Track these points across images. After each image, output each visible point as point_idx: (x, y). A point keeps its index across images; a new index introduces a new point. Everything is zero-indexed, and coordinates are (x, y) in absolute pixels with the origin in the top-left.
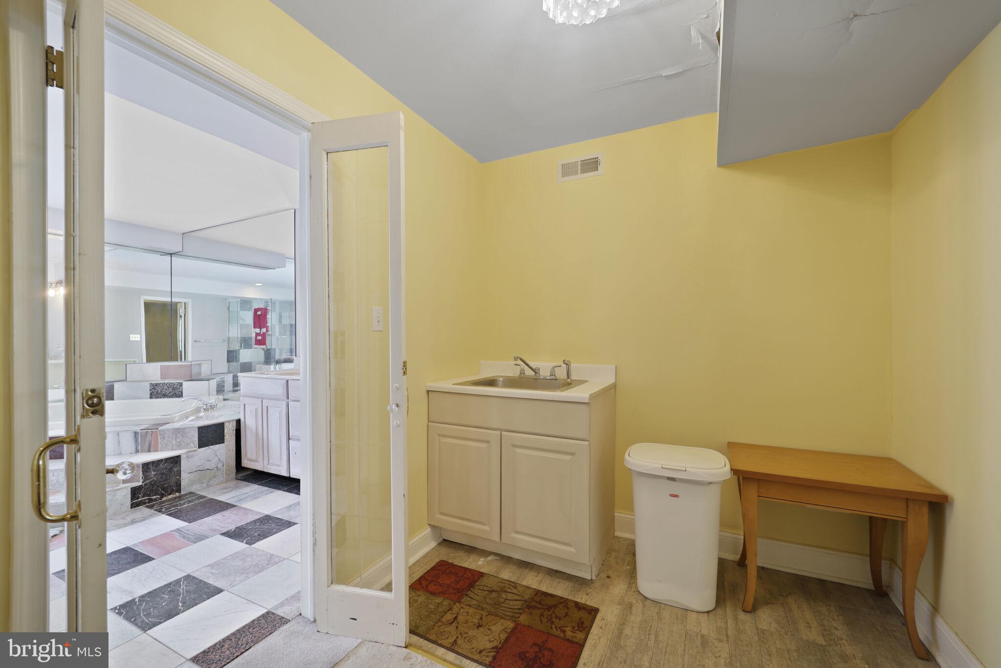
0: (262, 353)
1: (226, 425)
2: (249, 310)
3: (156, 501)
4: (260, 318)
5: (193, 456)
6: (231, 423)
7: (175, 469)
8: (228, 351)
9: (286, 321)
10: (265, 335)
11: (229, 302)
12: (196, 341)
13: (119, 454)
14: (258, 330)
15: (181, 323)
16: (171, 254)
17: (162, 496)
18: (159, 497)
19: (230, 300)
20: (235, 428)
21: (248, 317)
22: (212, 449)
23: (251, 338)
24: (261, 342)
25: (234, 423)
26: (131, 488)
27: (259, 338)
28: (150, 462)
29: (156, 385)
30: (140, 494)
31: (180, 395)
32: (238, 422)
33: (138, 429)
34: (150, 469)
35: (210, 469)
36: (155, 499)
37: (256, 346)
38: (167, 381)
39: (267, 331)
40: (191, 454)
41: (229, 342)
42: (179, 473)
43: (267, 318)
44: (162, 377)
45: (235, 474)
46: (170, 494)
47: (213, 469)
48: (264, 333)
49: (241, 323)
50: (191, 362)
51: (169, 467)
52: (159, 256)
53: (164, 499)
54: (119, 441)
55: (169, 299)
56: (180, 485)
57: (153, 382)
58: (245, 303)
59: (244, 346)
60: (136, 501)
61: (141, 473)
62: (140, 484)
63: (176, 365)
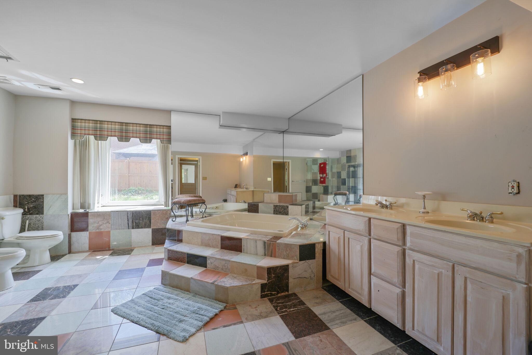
0: (322, 188)
1: (317, 245)
2: (316, 164)
3: (275, 295)
4: (323, 168)
5: (296, 267)
6: (320, 245)
7: (286, 275)
8: (306, 187)
9: (335, 170)
10: (325, 178)
11: (307, 161)
12: (293, 181)
13: (256, 255)
14: (321, 175)
15: (286, 173)
16: (283, 132)
17: (278, 293)
18: (276, 293)
19: (308, 159)
20: (322, 249)
21: (316, 168)
22: (307, 263)
23: (317, 180)
24: (323, 182)
25: (322, 244)
26: (261, 284)
27: (322, 180)
28: (271, 267)
29: (277, 206)
30: (266, 289)
31: (287, 214)
32: (324, 243)
33: (266, 239)
34: (271, 272)
35: (306, 277)
36: (274, 294)
37: (320, 184)
38: (281, 204)
39: (326, 176)
40: (295, 265)
41: (307, 182)
42: (288, 278)
43: (326, 168)
44: (280, 201)
45: (322, 284)
46: (282, 292)
47: (308, 278)
48: (324, 177)
49: (313, 172)
50: (292, 193)
51: (282, 273)
52: (278, 134)
53: (279, 295)
54: (256, 246)
55: (282, 161)
56: (288, 286)
57: (275, 204)
58: (315, 161)
59: (314, 184)
60: (264, 293)
61: (266, 274)
62: (266, 282)
63: (285, 195)
